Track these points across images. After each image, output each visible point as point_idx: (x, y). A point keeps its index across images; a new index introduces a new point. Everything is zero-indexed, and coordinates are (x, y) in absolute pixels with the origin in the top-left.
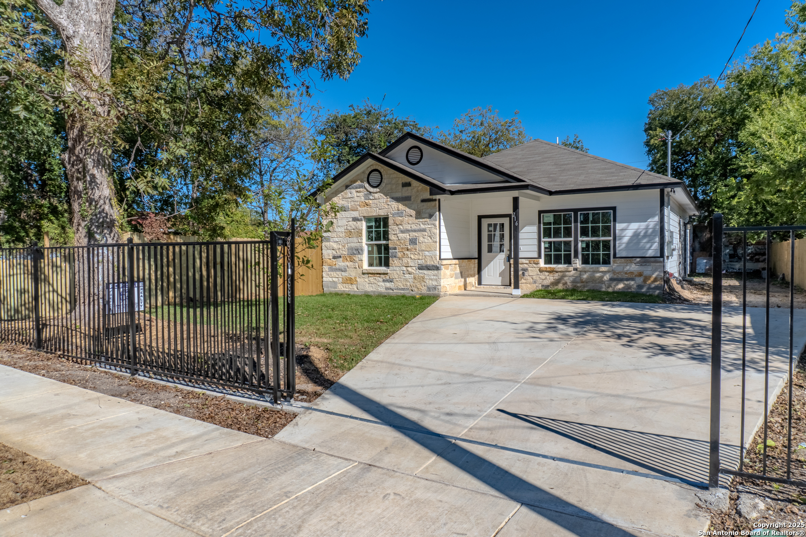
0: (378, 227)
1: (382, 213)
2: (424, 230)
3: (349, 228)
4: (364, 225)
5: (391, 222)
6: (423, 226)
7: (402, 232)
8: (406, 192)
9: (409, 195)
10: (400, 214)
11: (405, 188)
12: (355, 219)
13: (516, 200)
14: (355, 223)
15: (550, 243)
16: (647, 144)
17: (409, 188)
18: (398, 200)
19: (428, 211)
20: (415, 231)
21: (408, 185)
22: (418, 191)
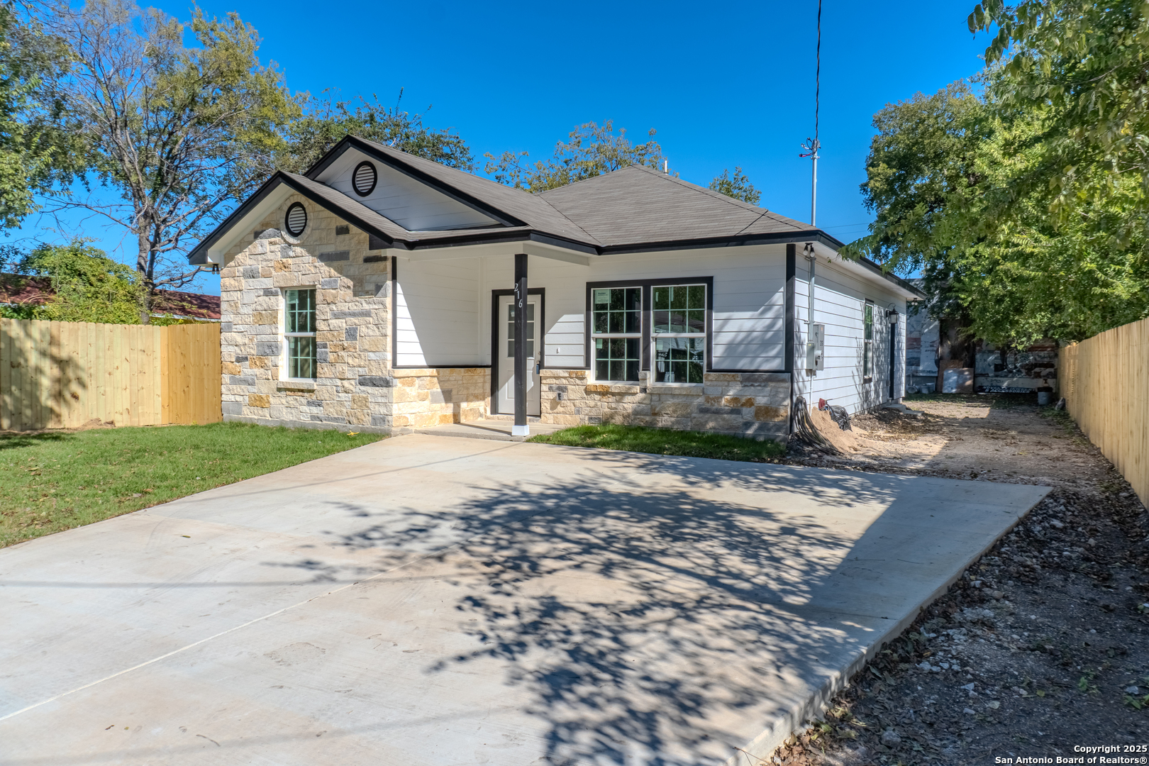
0: (303, 306)
1: (306, 281)
2: (367, 314)
3: (259, 308)
4: (281, 304)
5: (319, 297)
6: (366, 307)
7: (336, 316)
8: (341, 243)
9: (346, 248)
10: (331, 284)
11: (342, 237)
12: (268, 293)
13: (521, 261)
14: (266, 298)
15: (605, 341)
16: (864, 187)
17: (347, 236)
18: (327, 258)
19: (374, 278)
20: (354, 315)
21: (342, 231)
22: (359, 243)
